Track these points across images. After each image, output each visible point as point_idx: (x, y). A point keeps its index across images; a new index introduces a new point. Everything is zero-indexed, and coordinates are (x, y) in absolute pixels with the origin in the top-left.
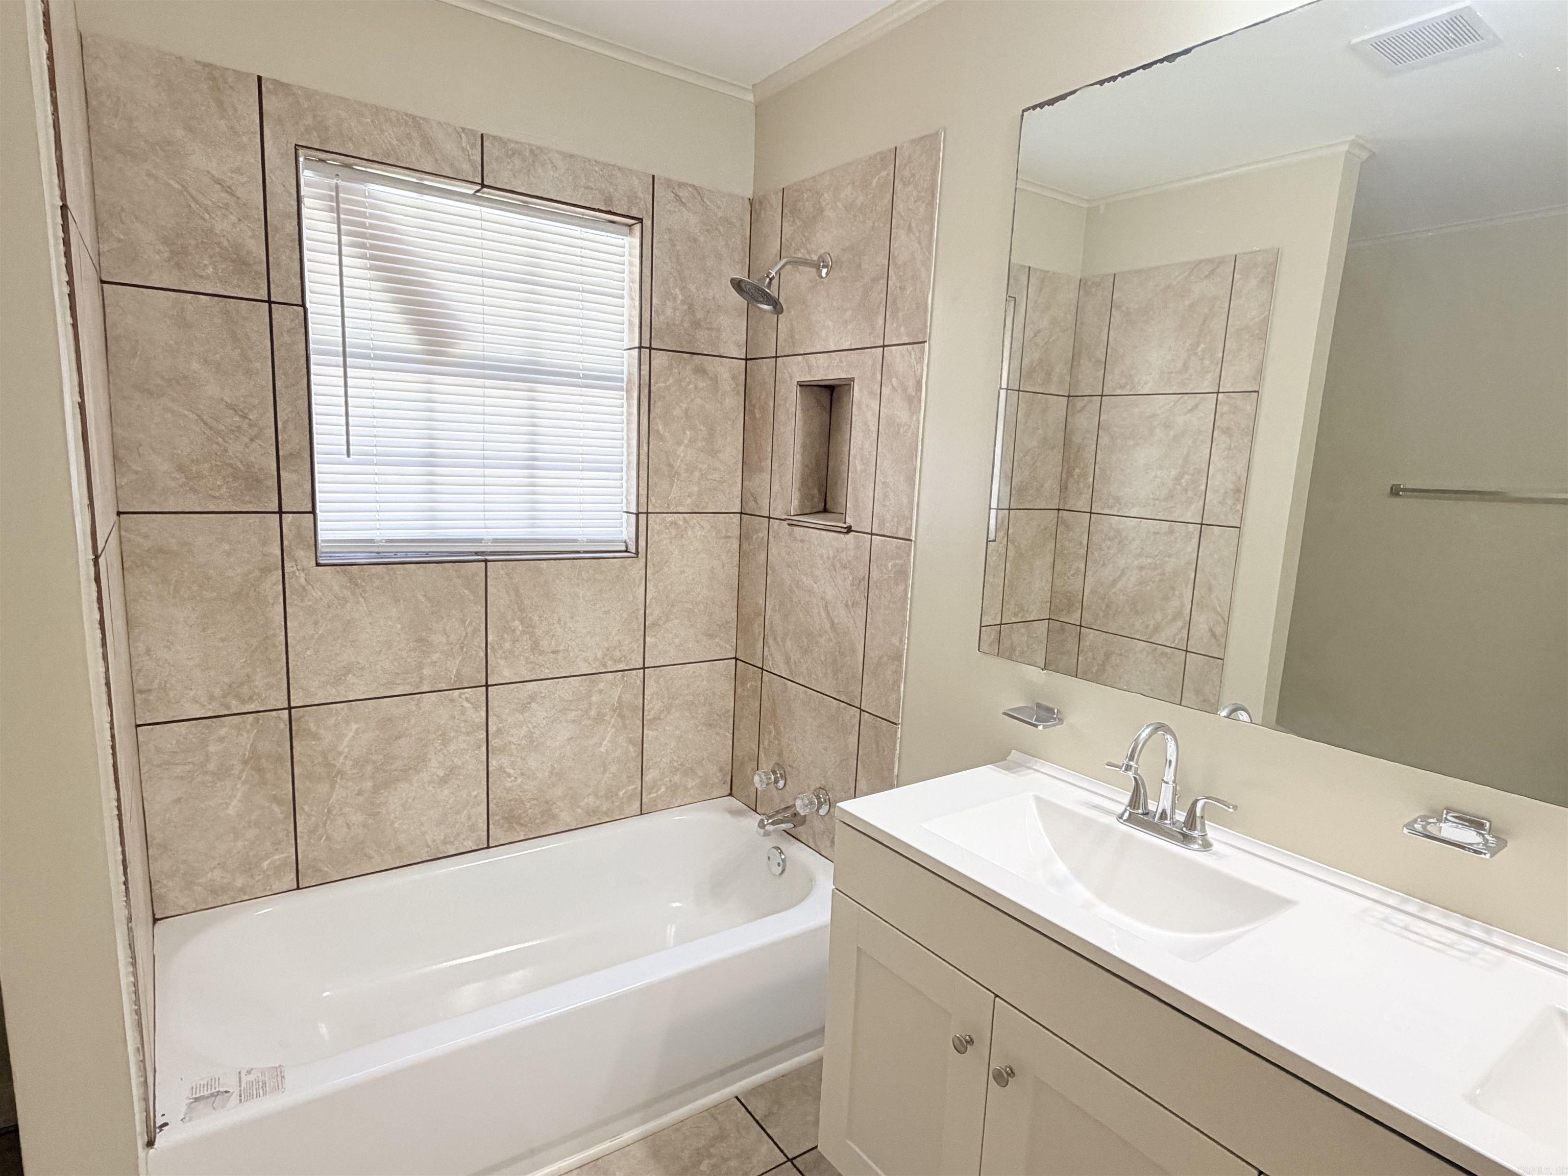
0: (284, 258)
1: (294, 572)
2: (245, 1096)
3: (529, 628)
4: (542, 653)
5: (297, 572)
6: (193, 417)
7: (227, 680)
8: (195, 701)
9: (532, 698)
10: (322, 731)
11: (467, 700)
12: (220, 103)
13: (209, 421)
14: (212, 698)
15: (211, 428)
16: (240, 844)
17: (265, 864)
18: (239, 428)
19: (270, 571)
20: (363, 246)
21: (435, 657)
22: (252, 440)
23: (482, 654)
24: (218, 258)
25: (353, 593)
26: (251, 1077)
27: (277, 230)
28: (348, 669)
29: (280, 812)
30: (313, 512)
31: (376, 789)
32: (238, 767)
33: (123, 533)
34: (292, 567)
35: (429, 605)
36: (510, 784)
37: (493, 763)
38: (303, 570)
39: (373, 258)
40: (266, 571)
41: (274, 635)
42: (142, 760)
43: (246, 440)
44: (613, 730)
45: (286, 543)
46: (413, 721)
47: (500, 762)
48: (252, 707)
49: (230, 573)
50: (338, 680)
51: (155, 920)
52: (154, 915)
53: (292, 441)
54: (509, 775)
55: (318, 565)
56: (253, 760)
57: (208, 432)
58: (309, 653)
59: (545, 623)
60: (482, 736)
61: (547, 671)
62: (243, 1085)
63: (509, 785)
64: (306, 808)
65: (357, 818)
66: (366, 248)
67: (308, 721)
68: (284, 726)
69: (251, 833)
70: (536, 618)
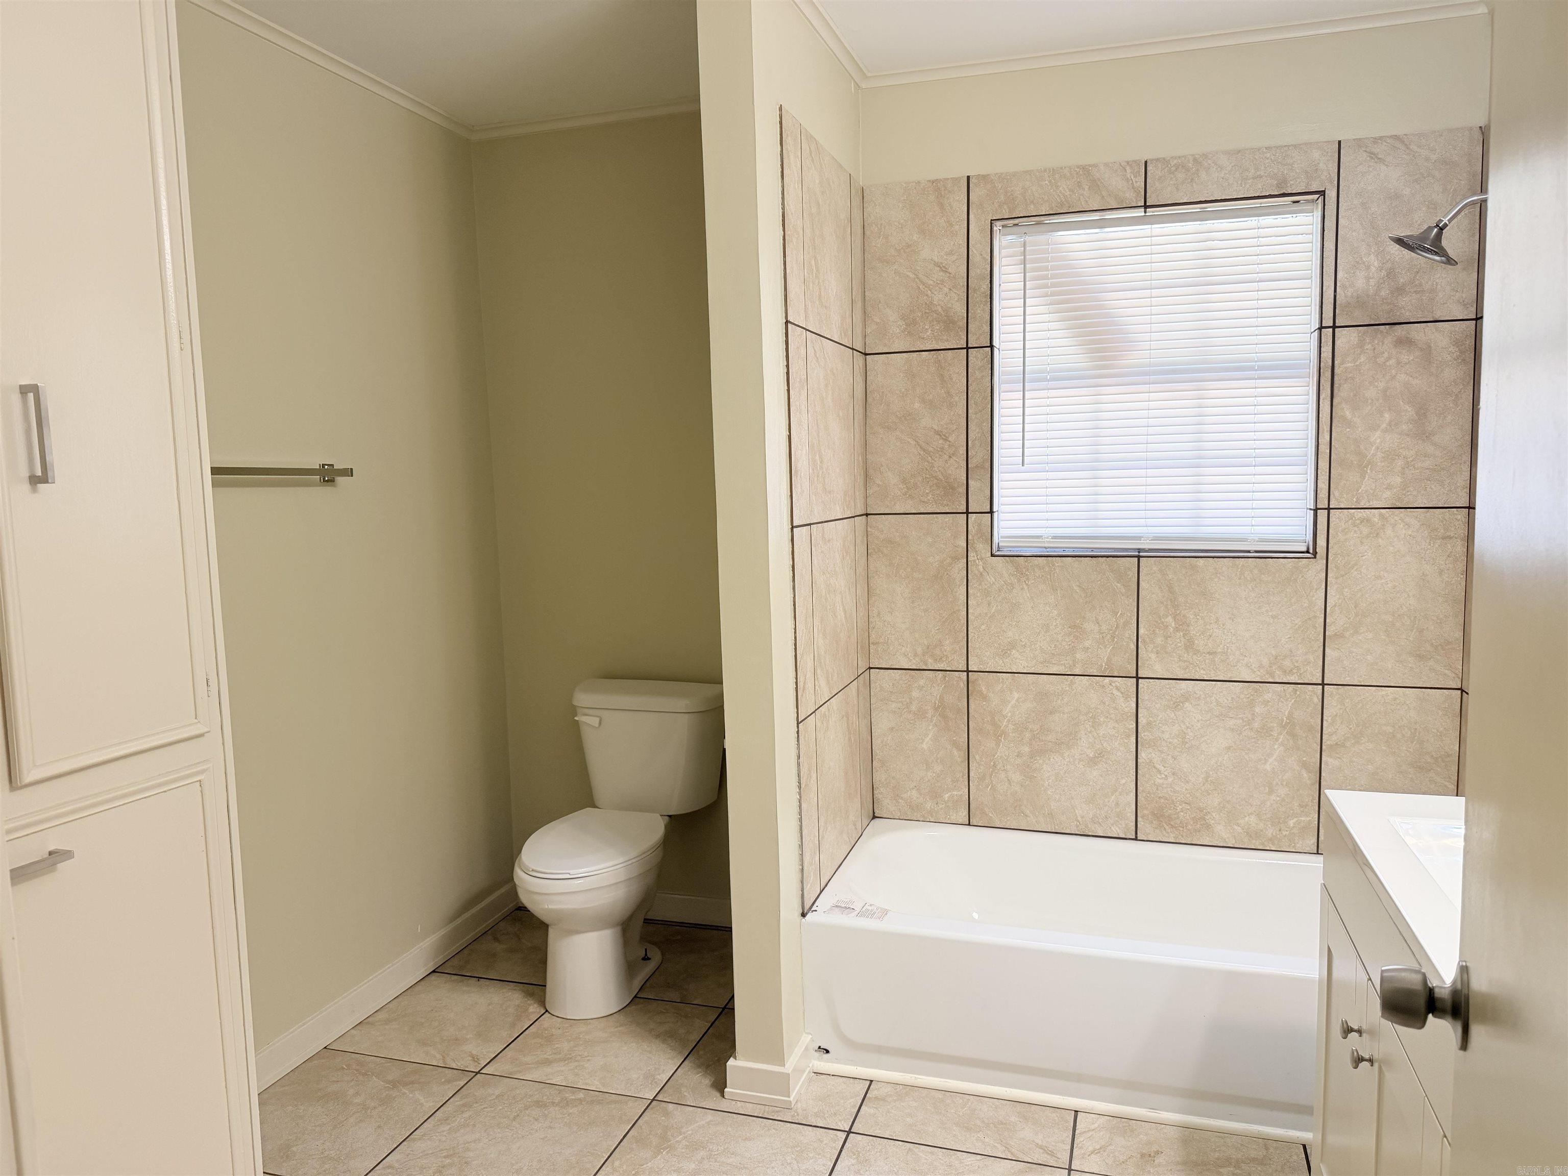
0: (979, 311)
1: (974, 561)
2: (861, 914)
3: (1182, 625)
4: (1196, 652)
5: (977, 561)
6: (913, 443)
7: (926, 642)
8: (905, 655)
9: (1186, 697)
10: (991, 695)
11: (1117, 688)
12: (942, 206)
13: (923, 444)
14: (916, 655)
15: (924, 450)
16: (930, 774)
17: (946, 796)
18: (942, 448)
19: (958, 559)
20: (1046, 286)
21: (1087, 644)
22: (950, 457)
23: (1134, 647)
24: (935, 323)
25: (1019, 581)
26: (870, 908)
27: (975, 290)
28: (1012, 645)
29: (959, 756)
30: (991, 512)
31: (1032, 755)
32: (930, 713)
33: (869, 529)
34: (974, 557)
35: (1083, 595)
36: (1161, 781)
37: (1142, 755)
38: (982, 559)
39: (1053, 294)
40: (956, 559)
41: (959, 610)
42: (872, 693)
43: (946, 457)
44: (1282, 748)
45: (970, 537)
46: (1066, 700)
47: (1150, 756)
48: (941, 666)
49: (931, 560)
50: (1005, 653)
52: (874, 813)
53: (978, 455)
54: (1159, 772)
55: (992, 555)
56: (940, 708)
57: (922, 453)
58: (983, 627)
59: (1201, 622)
60: (1131, 726)
61: (1202, 672)
62: (864, 909)
63: (1158, 781)
64: (977, 757)
65: (1016, 777)
66: (1048, 288)
67: (981, 683)
68: (963, 685)
69: (938, 768)
70: (1191, 616)
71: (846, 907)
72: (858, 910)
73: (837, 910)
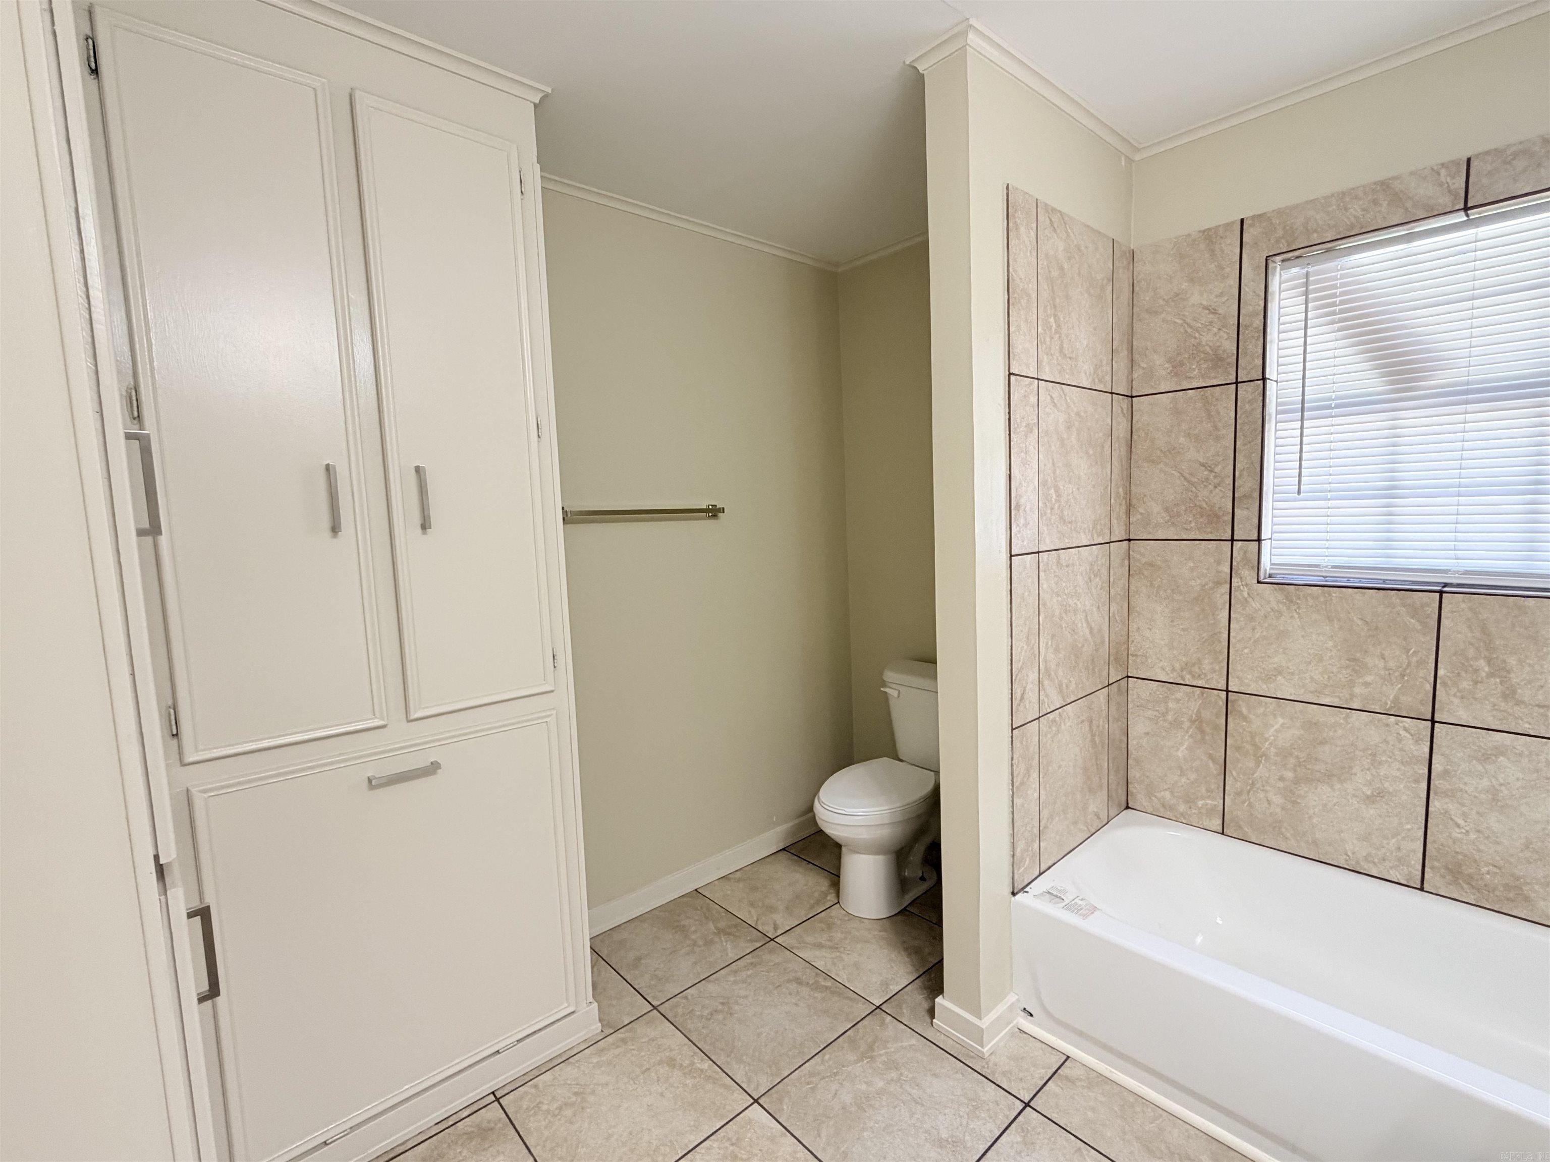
0: (1251, 347)
1: (1239, 587)
2: (1068, 907)
3: (1500, 671)
4: (1519, 703)
5: (1242, 587)
6: (1177, 474)
7: (1184, 659)
8: (1163, 669)
9: (1500, 751)
10: (1252, 717)
11: (1406, 729)
12: (1212, 252)
13: (1187, 476)
14: (1173, 670)
15: (1188, 481)
16: (1184, 780)
17: (1200, 803)
18: (1207, 479)
19: (1221, 584)
20: (1333, 313)
21: (1369, 679)
22: (1216, 487)
23: (1430, 688)
24: (1202, 362)
25: (1288, 608)
26: (1080, 902)
27: (1247, 327)
28: (1279, 671)
29: (1215, 769)
30: (1259, 540)
31: (1297, 781)
32: (1186, 724)
33: (1131, 553)
34: (1238, 582)
35: (1366, 629)
36: (1459, 836)
37: (1435, 804)
38: (1247, 585)
39: (1341, 321)
40: (1218, 583)
41: (1220, 633)
42: (1129, 700)
43: (1211, 487)
45: (1234, 563)
46: (1340, 732)
47: (1445, 807)
48: (1200, 683)
49: (1193, 583)
50: (1269, 678)
51: (1128, 807)
52: (1127, 803)
53: (1246, 484)
54: (1458, 826)
55: (1259, 582)
56: (1197, 721)
57: (1185, 483)
58: (1246, 651)
59: (1527, 669)
60: (1421, 771)
61: (1527, 726)
62: (1073, 902)
63: (1455, 835)
64: (1234, 773)
65: (1277, 800)
66: (1336, 314)
67: (1242, 705)
68: (1222, 703)
69: (1193, 776)
70: (1512, 661)
71: (1056, 896)
72: (1067, 901)
73: (1048, 896)
